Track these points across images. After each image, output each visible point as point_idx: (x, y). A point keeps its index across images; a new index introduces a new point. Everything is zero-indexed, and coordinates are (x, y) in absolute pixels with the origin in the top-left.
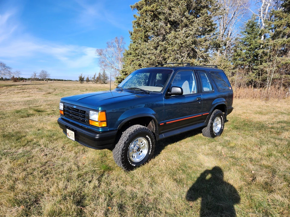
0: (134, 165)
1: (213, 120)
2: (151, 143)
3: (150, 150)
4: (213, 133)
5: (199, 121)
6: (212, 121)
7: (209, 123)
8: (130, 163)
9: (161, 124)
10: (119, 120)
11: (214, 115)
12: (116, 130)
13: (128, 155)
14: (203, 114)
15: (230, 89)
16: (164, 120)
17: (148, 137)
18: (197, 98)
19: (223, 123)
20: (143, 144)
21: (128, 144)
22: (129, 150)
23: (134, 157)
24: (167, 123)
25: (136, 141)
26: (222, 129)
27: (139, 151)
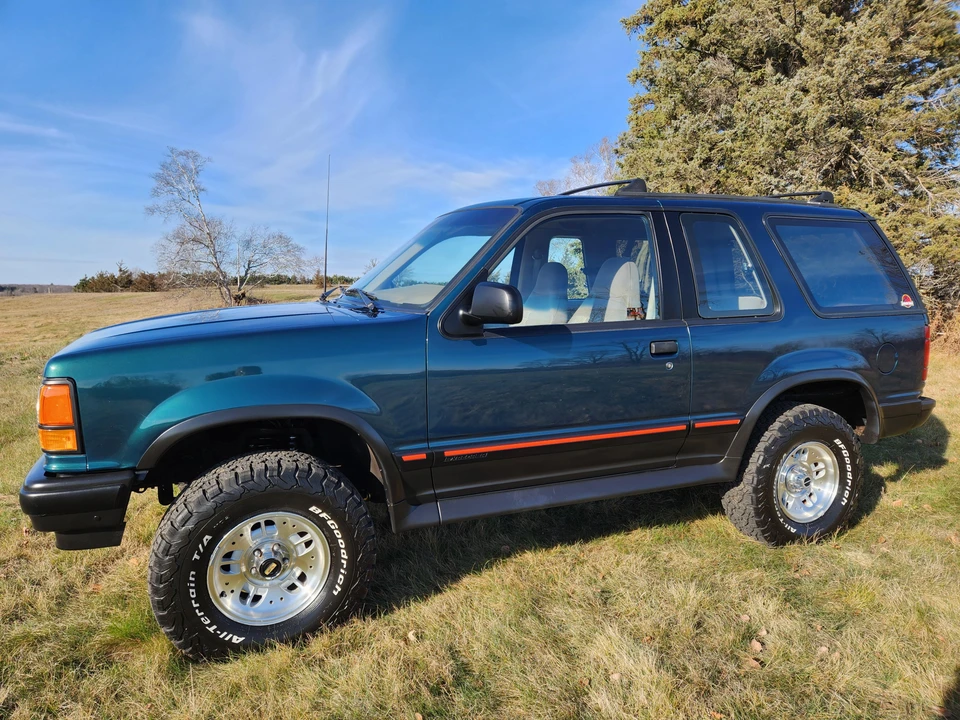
0: (236, 640)
1: (775, 457)
2: (342, 543)
3: (341, 576)
4: (775, 519)
5: (677, 453)
6: (764, 462)
7: (752, 467)
8: (211, 629)
9: (406, 458)
10: (149, 422)
11: (781, 429)
12: (133, 469)
13: (191, 591)
14: (697, 425)
15: (904, 308)
16: (428, 440)
17: (324, 515)
18: (653, 345)
19: (849, 476)
20: (308, 544)
21: (192, 538)
22: (202, 567)
23: (257, 598)
24: (447, 454)
25: (263, 525)
26: (844, 504)
27: (269, 576)
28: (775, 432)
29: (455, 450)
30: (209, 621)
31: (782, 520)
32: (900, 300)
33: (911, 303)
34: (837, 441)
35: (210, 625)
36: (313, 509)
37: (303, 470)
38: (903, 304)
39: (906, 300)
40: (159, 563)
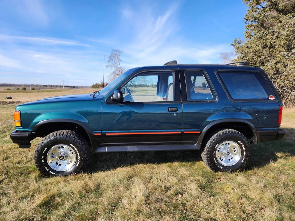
0: (53, 173)
2: (78, 154)
5: (180, 140)
7: (207, 147)
8: (47, 170)
9: (95, 134)
10: (34, 121)
11: (217, 136)
12: (32, 131)
13: (43, 160)
14: (185, 132)
15: (270, 100)
16: (101, 130)
17: (73, 146)
18: (169, 108)
19: (245, 153)
20: (72, 153)
21: (43, 148)
22: (45, 156)
23: (60, 165)
24: (106, 134)
25: (61, 147)
26: (242, 162)
27: (61, 159)
28: (215, 137)
29: (108, 133)
30: (47, 168)
31: (217, 164)
32: (268, 97)
33: (274, 98)
34: (239, 142)
35: (47, 169)
36: (71, 145)
37: (69, 135)
38: (270, 98)
39: (271, 97)
40: (36, 153)
